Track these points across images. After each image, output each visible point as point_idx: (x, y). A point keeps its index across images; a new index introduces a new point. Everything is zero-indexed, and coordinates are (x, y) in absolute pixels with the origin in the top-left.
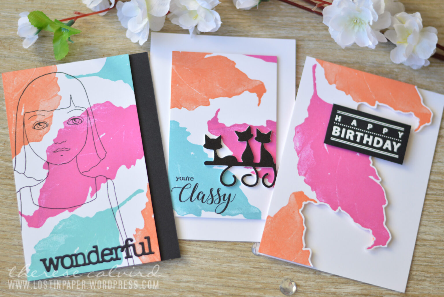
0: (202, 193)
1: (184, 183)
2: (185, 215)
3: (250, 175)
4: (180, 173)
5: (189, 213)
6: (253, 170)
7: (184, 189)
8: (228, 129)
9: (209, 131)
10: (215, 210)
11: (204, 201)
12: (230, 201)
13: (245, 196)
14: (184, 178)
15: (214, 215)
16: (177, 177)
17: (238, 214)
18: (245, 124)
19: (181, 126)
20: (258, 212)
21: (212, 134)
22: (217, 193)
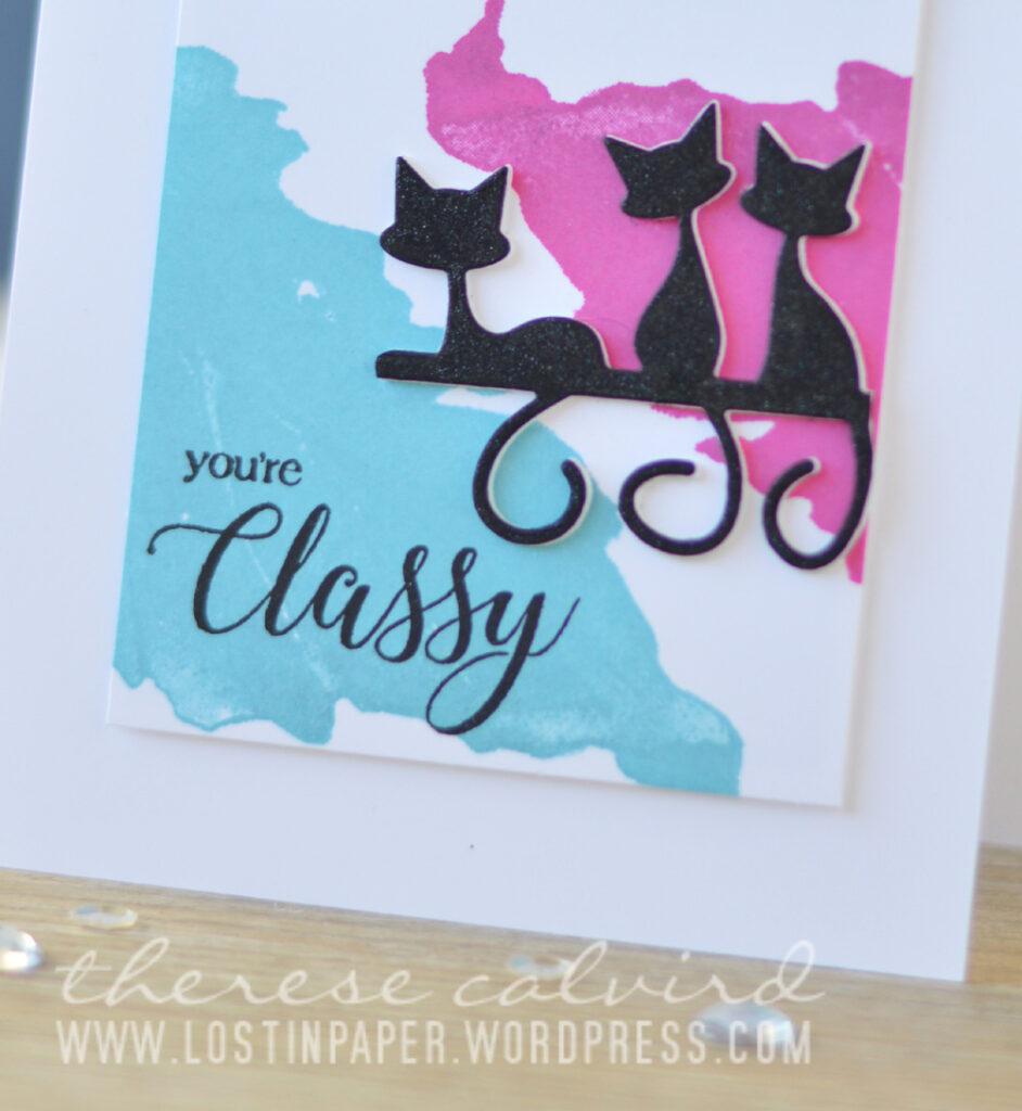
0: (347, 576)
1: (232, 497)
2: (225, 723)
3: (683, 469)
4: (215, 428)
5: (253, 718)
6: (705, 430)
7: (235, 543)
8: (564, 122)
9: (434, 130)
10: (429, 708)
11: (356, 638)
12: (534, 648)
13: (641, 617)
14: (239, 460)
15: (413, 736)
16: (190, 455)
17: (579, 745)
18: (686, 88)
19: (245, 86)
20: (722, 739)
21: (450, 151)
22: (449, 584)
